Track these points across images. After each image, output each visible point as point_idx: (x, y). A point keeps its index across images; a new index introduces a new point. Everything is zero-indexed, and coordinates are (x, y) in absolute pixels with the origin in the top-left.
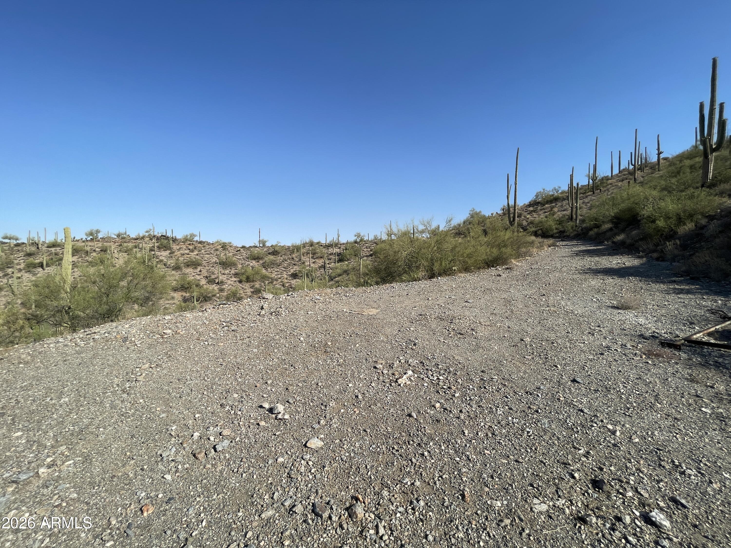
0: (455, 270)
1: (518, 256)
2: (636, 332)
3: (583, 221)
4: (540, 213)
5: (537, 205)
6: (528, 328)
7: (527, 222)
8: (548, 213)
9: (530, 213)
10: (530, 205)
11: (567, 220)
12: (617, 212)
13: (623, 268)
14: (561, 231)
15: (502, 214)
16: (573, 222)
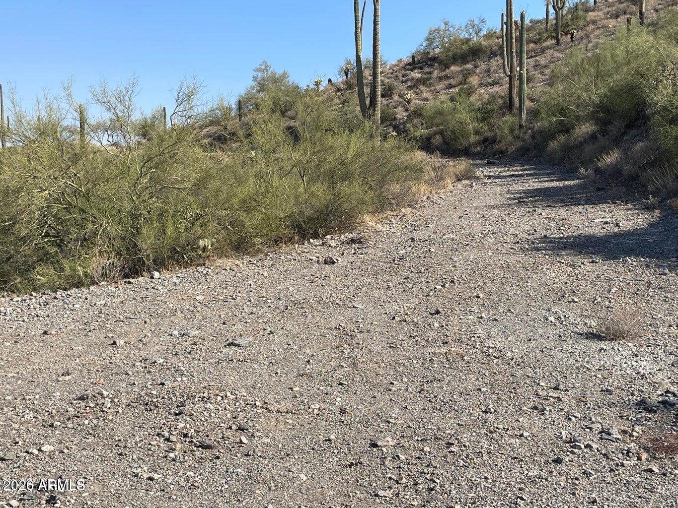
0: (205, 249)
1: (382, 205)
2: (633, 395)
3: (535, 114)
4: (438, 88)
5: (431, 66)
6: (392, 409)
7: (407, 110)
8: (457, 89)
9: (414, 86)
10: (414, 64)
11: (501, 109)
12: (606, 95)
13: (615, 235)
14: (486, 140)
15: (342, 86)
16: (514, 115)
